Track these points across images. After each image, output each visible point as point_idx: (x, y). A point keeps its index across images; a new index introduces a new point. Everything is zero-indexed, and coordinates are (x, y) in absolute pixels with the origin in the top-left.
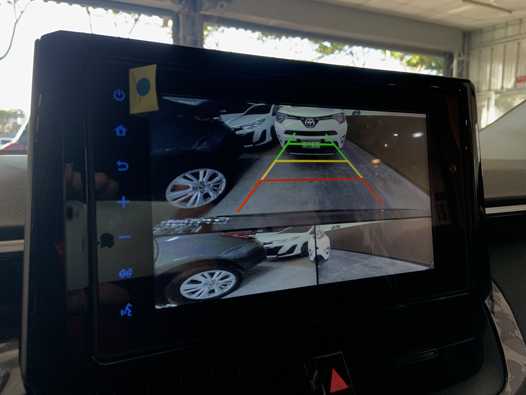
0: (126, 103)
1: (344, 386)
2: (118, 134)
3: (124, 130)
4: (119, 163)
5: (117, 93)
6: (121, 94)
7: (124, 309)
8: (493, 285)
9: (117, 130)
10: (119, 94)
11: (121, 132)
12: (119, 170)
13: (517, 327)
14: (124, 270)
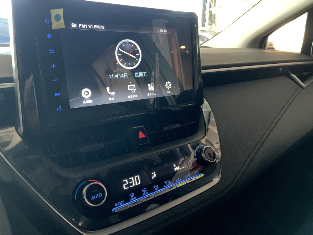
0: (50, 24)
1: (144, 136)
2: (48, 38)
3: (51, 36)
4: (50, 50)
5: (46, 20)
6: (48, 20)
7: (58, 108)
8: (205, 99)
9: (48, 36)
10: (47, 21)
11: (49, 37)
12: (50, 53)
13: (214, 117)
14: (57, 93)
